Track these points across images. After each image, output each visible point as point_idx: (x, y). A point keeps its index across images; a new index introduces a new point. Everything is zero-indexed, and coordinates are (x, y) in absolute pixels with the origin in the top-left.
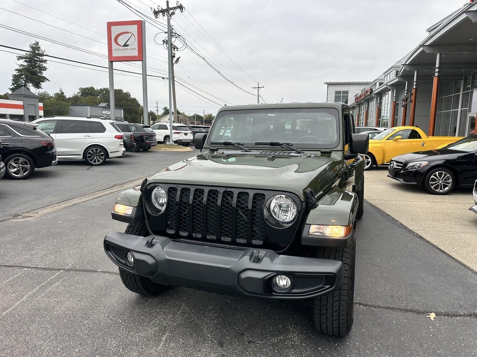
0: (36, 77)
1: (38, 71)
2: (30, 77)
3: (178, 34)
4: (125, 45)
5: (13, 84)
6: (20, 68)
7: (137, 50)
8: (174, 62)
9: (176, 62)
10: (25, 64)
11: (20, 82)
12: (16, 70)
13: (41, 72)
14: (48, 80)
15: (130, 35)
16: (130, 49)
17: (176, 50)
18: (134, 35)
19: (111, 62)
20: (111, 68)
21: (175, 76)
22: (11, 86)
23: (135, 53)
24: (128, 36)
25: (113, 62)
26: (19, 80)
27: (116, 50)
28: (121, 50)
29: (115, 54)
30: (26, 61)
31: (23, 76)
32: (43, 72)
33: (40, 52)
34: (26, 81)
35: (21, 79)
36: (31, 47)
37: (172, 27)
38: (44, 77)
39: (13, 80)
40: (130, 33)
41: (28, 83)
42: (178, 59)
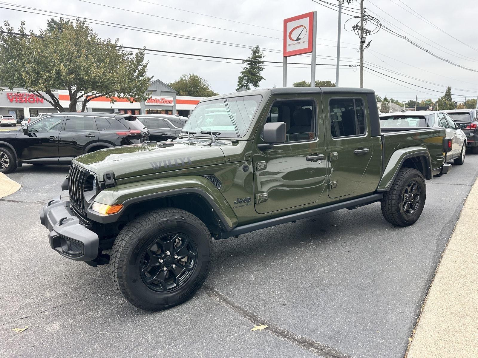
0: (255, 77)
1: (257, 71)
2: (250, 78)
3: (371, 17)
4: (298, 39)
5: (238, 85)
6: (244, 71)
7: (308, 42)
8: (364, 47)
9: (367, 47)
10: (248, 66)
11: (243, 83)
12: (241, 73)
13: (259, 73)
14: (263, 78)
15: (302, 28)
16: (302, 43)
17: (368, 34)
18: (306, 28)
19: (286, 57)
20: (285, 63)
21: (364, 62)
22: (237, 86)
23: (306, 46)
24: (300, 30)
25: (287, 57)
26: (242, 81)
27: (290, 45)
28: (294, 44)
29: (289, 49)
30: (248, 64)
31: (246, 77)
32: (261, 72)
33: (259, 54)
34: (248, 82)
35: (244, 80)
36: (253, 51)
37: (365, 10)
38: (261, 77)
39: (238, 81)
40: (303, 26)
41: (249, 83)
42: (369, 43)
